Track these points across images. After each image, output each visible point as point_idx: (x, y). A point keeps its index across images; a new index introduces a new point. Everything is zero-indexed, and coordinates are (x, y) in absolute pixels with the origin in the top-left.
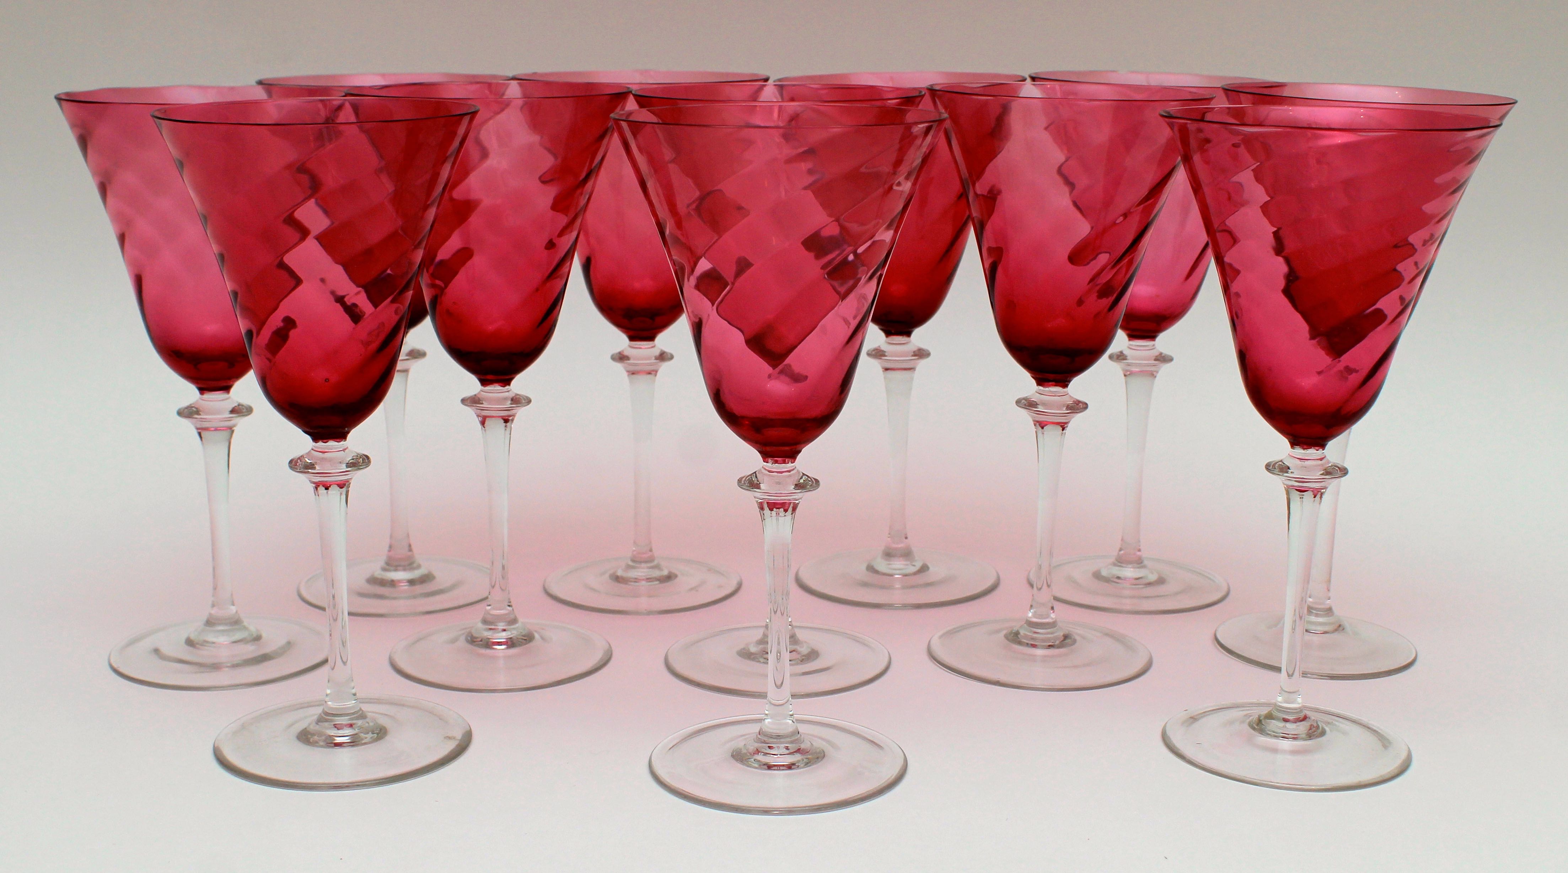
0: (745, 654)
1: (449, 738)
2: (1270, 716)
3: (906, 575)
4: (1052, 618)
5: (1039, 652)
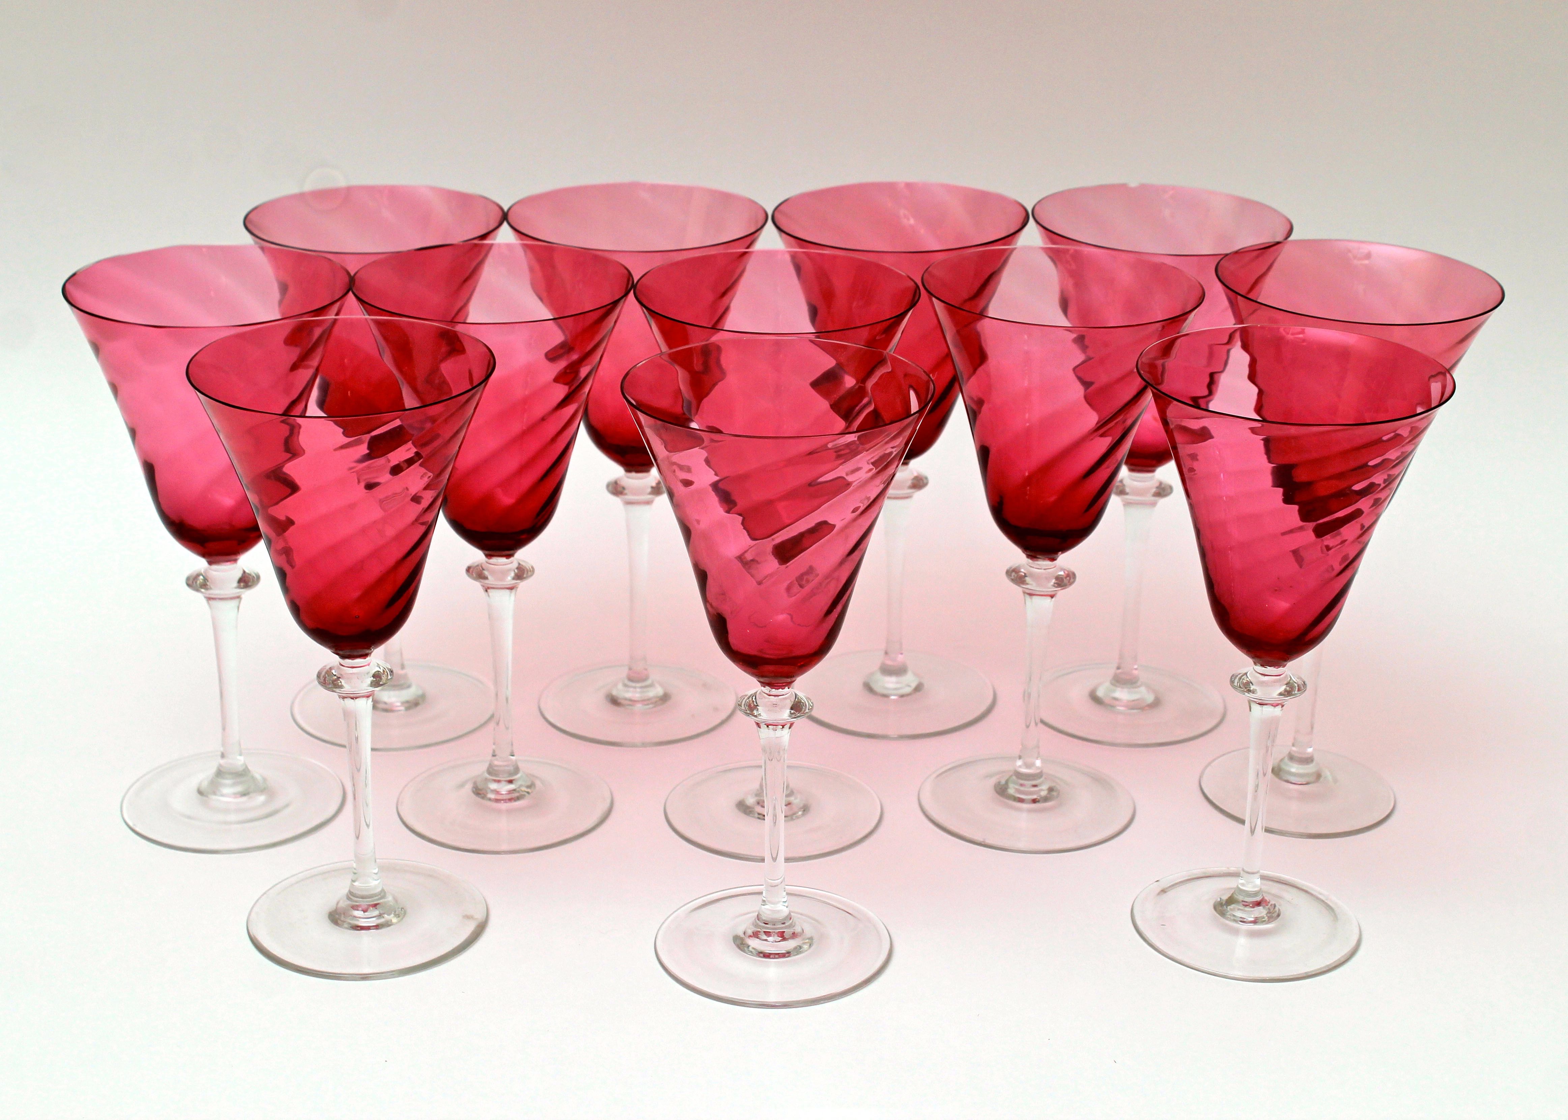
0: (743, 808)
1: (468, 917)
2: (1231, 901)
3: (902, 696)
4: (1038, 768)
5: (1024, 806)
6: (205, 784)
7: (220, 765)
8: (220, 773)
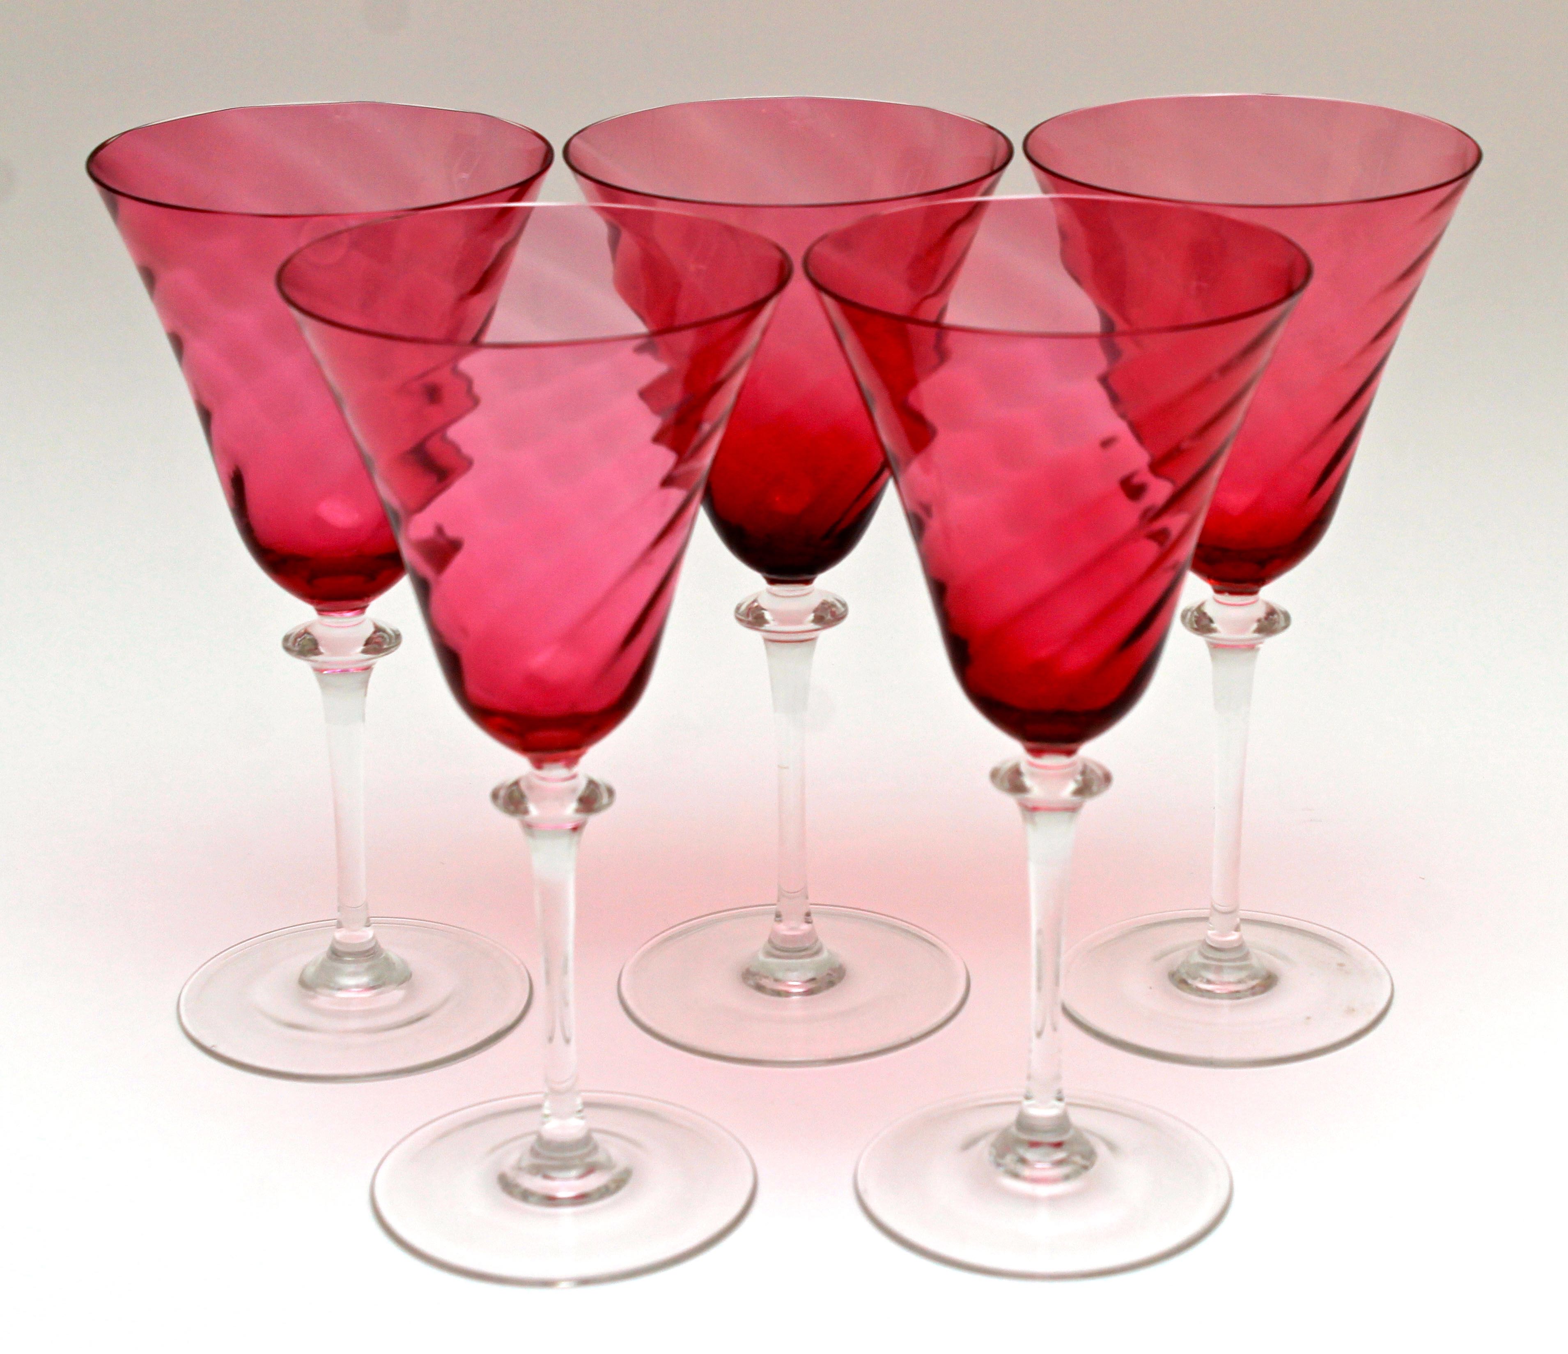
6: (311, 970)
7: (335, 941)
8: (336, 954)
